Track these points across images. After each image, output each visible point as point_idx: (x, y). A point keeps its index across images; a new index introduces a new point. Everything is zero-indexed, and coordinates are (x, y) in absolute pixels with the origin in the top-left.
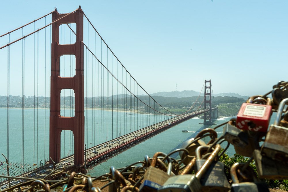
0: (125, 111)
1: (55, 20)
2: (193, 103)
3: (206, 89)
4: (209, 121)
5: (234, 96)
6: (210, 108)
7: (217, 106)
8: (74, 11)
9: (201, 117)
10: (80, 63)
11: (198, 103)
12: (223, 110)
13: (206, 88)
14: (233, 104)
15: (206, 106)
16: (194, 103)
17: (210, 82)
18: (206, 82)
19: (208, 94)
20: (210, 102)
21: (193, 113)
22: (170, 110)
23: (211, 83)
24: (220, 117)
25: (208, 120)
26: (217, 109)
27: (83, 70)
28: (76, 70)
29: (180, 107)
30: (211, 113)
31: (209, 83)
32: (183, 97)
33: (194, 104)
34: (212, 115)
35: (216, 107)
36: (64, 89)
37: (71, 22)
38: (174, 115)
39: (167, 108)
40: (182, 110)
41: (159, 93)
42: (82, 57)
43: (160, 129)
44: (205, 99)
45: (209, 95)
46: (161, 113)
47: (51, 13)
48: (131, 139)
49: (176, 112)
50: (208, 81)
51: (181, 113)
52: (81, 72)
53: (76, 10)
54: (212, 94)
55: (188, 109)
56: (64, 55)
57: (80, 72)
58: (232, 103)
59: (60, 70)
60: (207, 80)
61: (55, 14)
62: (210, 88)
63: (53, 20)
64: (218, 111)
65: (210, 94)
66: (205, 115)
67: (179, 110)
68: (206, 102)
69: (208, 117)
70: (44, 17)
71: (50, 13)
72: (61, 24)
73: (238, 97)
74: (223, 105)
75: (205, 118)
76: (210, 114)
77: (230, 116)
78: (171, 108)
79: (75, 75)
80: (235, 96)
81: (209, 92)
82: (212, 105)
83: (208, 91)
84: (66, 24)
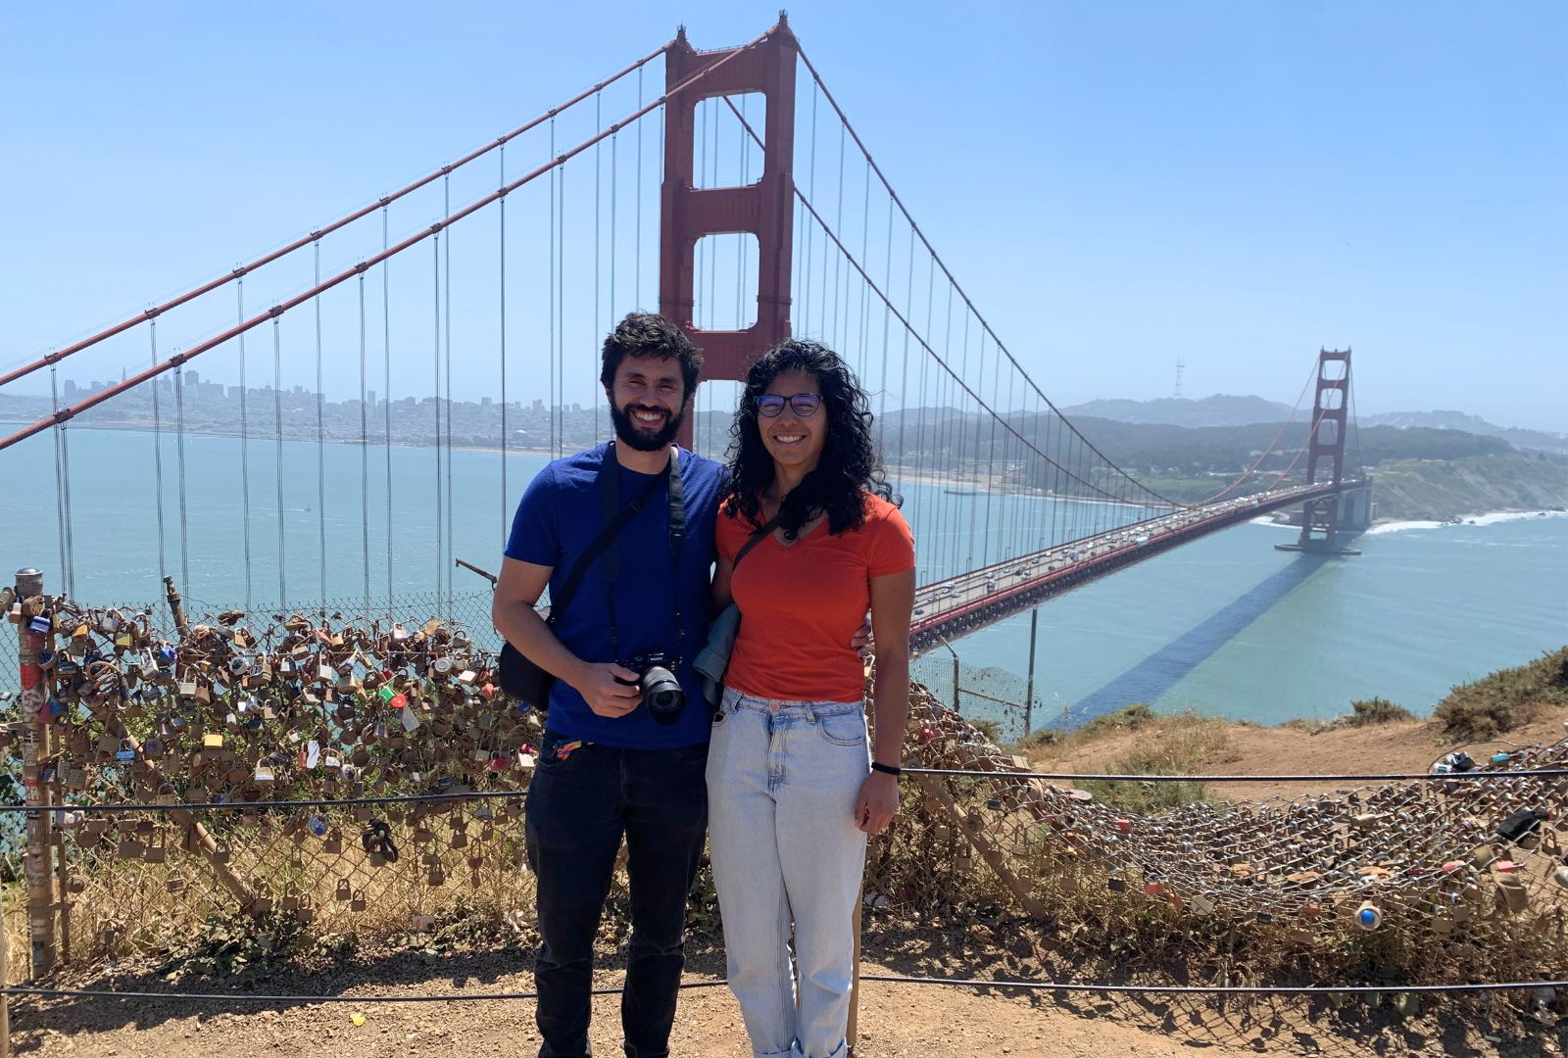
0: (944, 482)
1: (676, 84)
2: (1253, 453)
3: (1324, 392)
4: (1323, 536)
5: (1458, 426)
6: (1336, 479)
7: (1369, 471)
8: (758, 37)
9: (1287, 517)
10: (777, 268)
11: (1279, 453)
12: (1396, 491)
13: (1322, 384)
14: (1452, 464)
15: (1317, 471)
16: (1258, 452)
17: (1345, 356)
18: (1325, 356)
19: (1330, 414)
20: (1336, 451)
21: (1253, 500)
22: (1145, 483)
23: (1348, 363)
24: (1380, 520)
25: (1318, 534)
26: (1365, 483)
27: (788, 303)
28: (760, 299)
29: (1190, 471)
30: (1335, 502)
31: (1340, 364)
32: (1204, 425)
33: (1258, 457)
34: (1341, 513)
35: (1362, 473)
36: (709, 381)
37: (743, 88)
38: (1163, 502)
39: (1131, 473)
40: (1198, 483)
41: (1097, 404)
42: (784, 244)
43: (1100, 564)
44: (1315, 438)
45: (1335, 421)
46: (1107, 495)
47: (664, 50)
48: (970, 598)
49: (1168, 492)
50: (1336, 356)
51: (1194, 497)
52: (781, 307)
53: (768, 35)
54: (1350, 413)
55: (1228, 481)
56: (711, 236)
57: (776, 309)
58: (1448, 458)
59: (696, 297)
60: (1330, 349)
61: (679, 56)
62: (1343, 385)
63: (671, 80)
64: (1373, 492)
65: (1340, 414)
66: (1310, 508)
67: (1185, 483)
68: (1317, 449)
69: (1320, 520)
70: (635, 67)
71: (659, 49)
72: (704, 99)
73: (1477, 431)
74: (1399, 469)
75: (1305, 521)
76: (1332, 507)
77: (1429, 519)
78: (1146, 472)
79: (755, 320)
80: (1464, 430)
81: (1336, 405)
82: (1345, 464)
83: (1332, 399)
84: (721, 99)
